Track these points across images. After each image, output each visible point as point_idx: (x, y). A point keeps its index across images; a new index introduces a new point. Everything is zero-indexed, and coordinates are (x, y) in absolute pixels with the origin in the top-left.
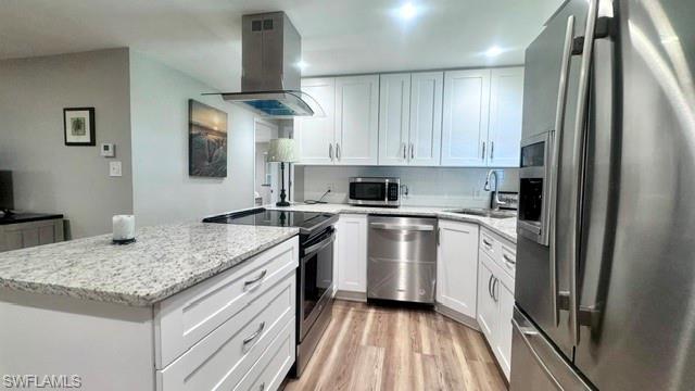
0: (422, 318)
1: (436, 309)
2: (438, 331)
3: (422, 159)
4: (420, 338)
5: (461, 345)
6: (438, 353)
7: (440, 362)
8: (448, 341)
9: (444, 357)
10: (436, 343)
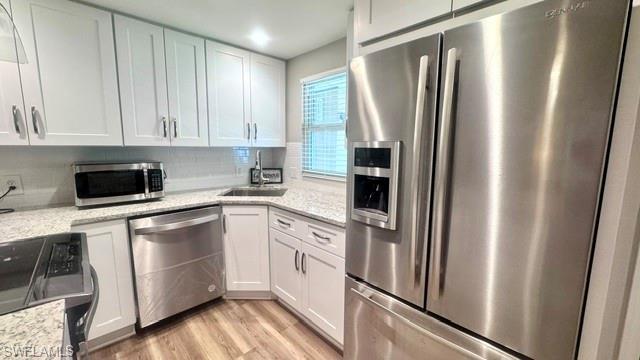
0: (216, 314)
1: (224, 297)
2: (241, 320)
3: (186, 138)
4: (231, 339)
5: (268, 322)
6: (256, 344)
7: (264, 352)
8: (256, 325)
9: (263, 344)
10: (248, 334)
